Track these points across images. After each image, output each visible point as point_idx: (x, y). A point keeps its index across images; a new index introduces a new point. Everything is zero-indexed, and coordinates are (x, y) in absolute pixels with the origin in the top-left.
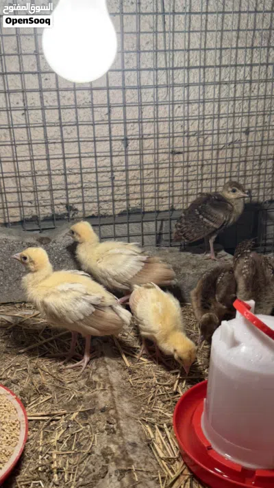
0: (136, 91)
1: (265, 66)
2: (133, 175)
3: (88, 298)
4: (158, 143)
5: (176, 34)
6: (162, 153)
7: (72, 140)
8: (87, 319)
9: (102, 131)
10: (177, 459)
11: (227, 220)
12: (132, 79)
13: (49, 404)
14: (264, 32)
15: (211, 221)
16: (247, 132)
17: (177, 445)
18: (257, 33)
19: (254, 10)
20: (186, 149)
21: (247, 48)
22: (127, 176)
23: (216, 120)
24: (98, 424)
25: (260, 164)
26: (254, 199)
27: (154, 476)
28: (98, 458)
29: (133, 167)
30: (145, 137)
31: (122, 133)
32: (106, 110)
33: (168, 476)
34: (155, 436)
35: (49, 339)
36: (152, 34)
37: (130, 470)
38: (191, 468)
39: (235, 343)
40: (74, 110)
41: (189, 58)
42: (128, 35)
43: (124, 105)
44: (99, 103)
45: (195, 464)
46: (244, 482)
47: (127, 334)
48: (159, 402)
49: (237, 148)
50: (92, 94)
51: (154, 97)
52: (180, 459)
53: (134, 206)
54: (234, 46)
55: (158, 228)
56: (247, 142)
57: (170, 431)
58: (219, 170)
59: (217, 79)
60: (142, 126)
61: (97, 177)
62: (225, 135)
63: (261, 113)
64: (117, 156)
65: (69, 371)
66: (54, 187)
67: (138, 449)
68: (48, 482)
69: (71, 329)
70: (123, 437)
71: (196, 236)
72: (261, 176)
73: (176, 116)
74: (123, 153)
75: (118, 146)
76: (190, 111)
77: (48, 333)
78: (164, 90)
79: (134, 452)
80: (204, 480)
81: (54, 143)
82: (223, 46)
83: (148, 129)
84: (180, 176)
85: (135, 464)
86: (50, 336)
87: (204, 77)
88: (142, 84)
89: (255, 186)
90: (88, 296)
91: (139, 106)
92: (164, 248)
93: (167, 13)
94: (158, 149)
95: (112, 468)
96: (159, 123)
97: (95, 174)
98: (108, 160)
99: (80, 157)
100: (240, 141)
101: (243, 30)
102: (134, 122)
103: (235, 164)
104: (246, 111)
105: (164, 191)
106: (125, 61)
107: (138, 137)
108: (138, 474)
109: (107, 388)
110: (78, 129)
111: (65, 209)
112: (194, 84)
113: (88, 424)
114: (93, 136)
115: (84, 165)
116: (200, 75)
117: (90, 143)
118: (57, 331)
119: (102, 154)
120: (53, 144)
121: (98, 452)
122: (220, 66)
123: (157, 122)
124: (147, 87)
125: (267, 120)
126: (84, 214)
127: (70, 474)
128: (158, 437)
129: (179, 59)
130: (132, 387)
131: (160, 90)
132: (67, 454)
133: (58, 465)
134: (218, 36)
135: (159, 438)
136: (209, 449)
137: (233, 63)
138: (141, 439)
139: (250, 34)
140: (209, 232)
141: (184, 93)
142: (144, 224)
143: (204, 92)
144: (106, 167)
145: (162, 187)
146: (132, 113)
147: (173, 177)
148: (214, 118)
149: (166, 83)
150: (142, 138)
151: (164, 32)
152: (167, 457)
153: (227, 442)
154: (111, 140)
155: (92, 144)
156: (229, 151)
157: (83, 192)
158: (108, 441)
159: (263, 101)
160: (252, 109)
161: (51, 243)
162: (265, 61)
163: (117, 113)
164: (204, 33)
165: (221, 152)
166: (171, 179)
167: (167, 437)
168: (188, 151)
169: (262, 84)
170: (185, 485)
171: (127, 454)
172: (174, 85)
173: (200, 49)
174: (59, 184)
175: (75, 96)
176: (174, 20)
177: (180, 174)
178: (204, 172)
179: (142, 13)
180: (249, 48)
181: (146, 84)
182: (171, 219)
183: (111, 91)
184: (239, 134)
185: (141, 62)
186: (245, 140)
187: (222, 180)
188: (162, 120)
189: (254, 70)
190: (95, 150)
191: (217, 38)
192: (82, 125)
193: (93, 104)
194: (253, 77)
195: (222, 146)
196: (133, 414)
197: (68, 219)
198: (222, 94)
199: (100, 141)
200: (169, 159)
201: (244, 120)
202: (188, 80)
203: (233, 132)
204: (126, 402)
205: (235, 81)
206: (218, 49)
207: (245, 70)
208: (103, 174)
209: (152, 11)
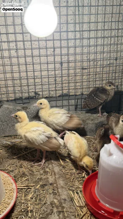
0: (66, 41)
2: (65, 79)
3: (45, 134)
4: (76, 65)
5: (84, 16)
6: (78, 69)
7: (37, 63)
8: (44, 143)
9: (51, 59)
10: (84, 206)
11: (107, 98)
12: (64, 36)
13: (27, 181)
15: (99, 99)
16: (116, 59)
17: (84, 200)
18: (121, 15)
19: (119, 4)
20: (88, 67)
21: (116, 21)
22: (62, 79)
23: (102, 54)
24: (49, 190)
25: (122, 74)
26: (119, 89)
27: (74, 214)
28: (49, 206)
29: (65, 75)
30: (70, 61)
31: (60, 60)
32: (53, 50)
33: (80, 214)
34: (74, 196)
35: (27, 152)
36: (73, 16)
37: (63, 211)
38: (91, 211)
39: (111, 155)
40: (38, 50)
41: (90, 26)
42: (63, 16)
43: (61, 48)
44: (49, 47)
45: (93, 209)
46: (115, 217)
47: (62, 150)
48: (76, 181)
49: (112, 66)
50: (46, 42)
51: (74, 44)
52: (86, 206)
53: (65, 93)
54: (110, 21)
55: (76, 103)
56: (116, 64)
57: (81, 194)
58: (103, 77)
59: (103, 36)
60: (69, 57)
62: (106, 61)
63: (122, 51)
64: (57, 70)
65: (36, 166)
66: (29, 84)
67: (67, 202)
68: (26, 216)
69: (37, 148)
70: (60, 197)
71: (93, 106)
72: (122, 79)
73: (84, 52)
74: (60, 69)
75: (58, 66)
76: (90, 50)
77: (27, 149)
78: (79, 40)
79: (65, 203)
80: (97, 216)
81: (30, 64)
82: (105, 21)
83: (72, 58)
85: (65, 209)
86: (27, 151)
87: (97, 35)
89: (120, 84)
90: (45, 133)
91: (67, 48)
92: (79, 111)
93: (80, 6)
94: (76, 67)
95: (55, 210)
96: (76, 56)
97: (47, 79)
98: (53, 72)
99: (41, 71)
100: (113, 64)
101: (114, 14)
102: (65, 55)
103: (110, 74)
104: (116, 50)
105: (79, 86)
106: (61, 28)
107: (67, 62)
108: (67, 213)
109: (53, 174)
110: (40, 58)
111: (34, 94)
112: (92, 38)
113: (44, 190)
114: (47, 61)
115: (43, 74)
116: (95, 34)
117: (46, 64)
118: (30, 149)
119: (51, 70)
121: (49, 203)
122: (104, 30)
123: (76, 55)
124: (71, 39)
126: (43, 96)
127: (36, 213)
128: (76, 197)
129: (85, 27)
130: (64, 174)
131: (77, 41)
132: (35, 204)
133: (31, 209)
136: (99, 202)
137: (110, 28)
138: (68, 197)
139: (118, 15)
140: (99, 104)
141: (88, 42)
142: (69, 100)
143: (97, 42)
144: (52, 75)
145: (77, 84)
146: (64, 51)
148: (101, 53)
149: (80, 38)
151: (79, 15)
152: (80, 205)
153: (107, 199)
154: (55, 63)
155: (46, 65)
156: (108, 68)
157: (42, 86)
158: (53, 198)
160: (118, 49)
161: (28, 109)
163: (58, 51)
164: (97, 15)
165: (104, 68)
166: (82, 80)
167: (80, 196)
168: (89, 68)
169: (122, 38)
170: (88, 218)
171: (62, 204)
172: (83, 38)
173: (95, 22)
174: (31, 83)
175: (39, 43)
176: (83, 9)
177: (86, 78)
178: (97, 77)
179: (69, 6)
180: (117, 21)
181: (70, 38)
182: (82, 99)
183: (55, 41)
184: (112, 60)
185: (68, 28)
186: (115, 63)
187: (105, 81)
188: (78, 54)
189: (119, 32)
190: (48, 68)
191: (102, 17)
192: (42, 56)
193: (47, 47)
194: (119, 34)
195: (105, 66)
196: (64, 186)
197: (36, 98)
198: (105, 42)
199: (50, 63)
200: (81, 71)
201: (115, 54)
202: (90, 36)
203: (110, 59)
204: (61, 181)
205: (111, 36)
206: (103, 22)
207: (115, 31)
208: (51, 78)
209: (73, 5)
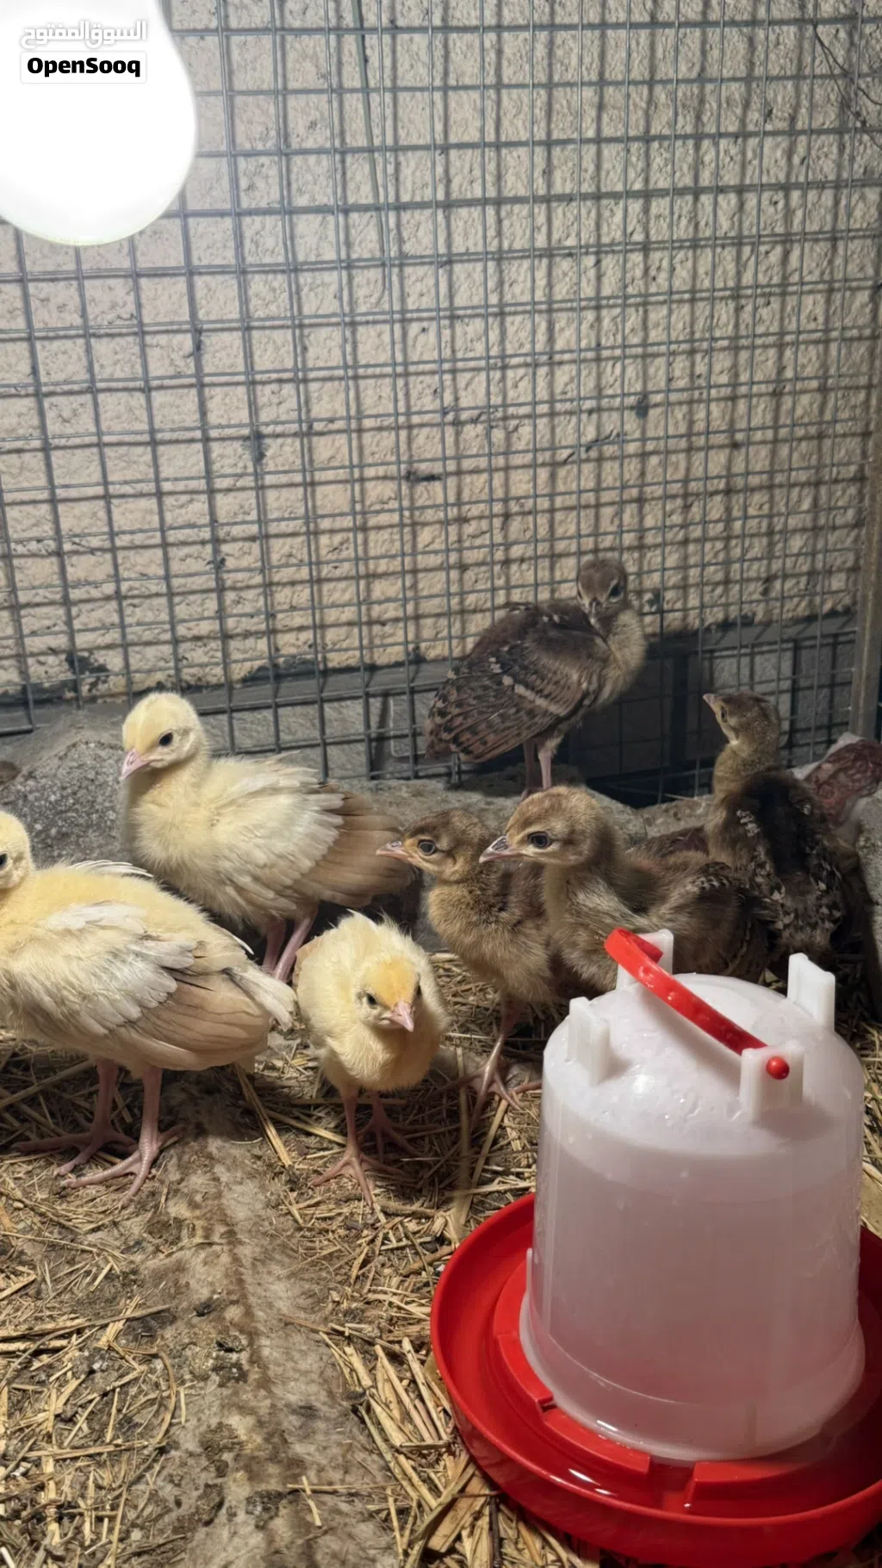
0: (279, 281)
1: (690, 198)
2: (286, 550)
3: (151, 949)
4: (361, 449)
5: (402, 96)
6: (377, 478)
7: (78, 441)
8: (152, 1017)
9: (177, 409)
10: (448, 1446)
11: (594, 686)
12: (270, 242)
13: (26, 1302)
14: (682, 88)
15: (539, 692)
16: (642, 409)
17: (447, 1406)
18: (661, 94)
19: (647, 19)
20: (451, 466)
21: (629, 139)
22: (265, 555)
23: (543, 371)
24: (188, 1353)
25: (687, 508)
26: (674, 620)
27: (372, 1507)
28: (191, 1461)
29: (284, 527)
30: (318, 426)
31: (243, 415)
32: (187, 342)
33: (420, 1506)
34: (375, 1380)
35: (22, 1094)
36: (325, 97)
37: (295, 1491)
38: (492, 1473)
39: (614, 1067)
40: (81, 341)
41: (447, 171)
42: (250, 99)
43: (246, 327)
44: (161, 319)
45: (507, 1460)
46: (658, 1504)
47: (279, 1064)
48: (387, 1271)
49: (613, 458)
50: (137, 289)
51: (341, 299)
52: (456, 1448)
53: (293, 651)
54: (591, 134)
55: (374, 720)
56: (644, 439)
57: (423, 1362)
58: (559, 532)
59: (541, 241)
60: (307, 392)
61: (166, 559)
62: (574, 419)
63: (684, 347)
64: (228, 490)
65: (92, 1191)
66: (23, 597)
67: (321, 1425)
68: (29, 1550)
69: (94, 1055)
70: (270, 1392)
72: (691, 548)
73: (415, 359)
74: (248, 481)
75: (231, 458)
76: (459, 343)
77: (18, 1074)
78: (375, 274)
79: (307, 1436)
80: (535, 1509)
81: (19, 451)
82: (555, 136)
83: (328, 402)
84: (436, 552)
85: (312, 1473)
86: (26, 1085)
87: (499, 234)
88: (301, 258)
89: (674, 578)
90: (150, 943)
91: (294, 327)
92: (394, 783)
93: (373, 30)
94: (361, 466)
95: (238, 1489)
96: (362, 383)
97: (159, 553)
98: (200, 506)
99: (107, 497)
100: (621, 438)
101: (617, 84)
102: (280, 381)
103: (607, 512)
104: (635, 340)
105: (388, 600)
106: (244, 183)
107: (294, 427)
108: (320, 1504)
109: (216, 1238)
110: (96, 405)
111: (66, 666)
112: (468, 257)
113: (155, 1356)
114: (146, 427)
115: (120, 521)
116: (485, 230)
117: (140, 450)
118: (47, 1066)
119: (181, 486)
120: (14, 456)
121: (189, 1443)
122: (548, 200)
123: (356, 378)
124: (319, 266)
125: (701, 368)
126: (130, 682)
127: (100, 1520)
128: (386, 1383)
129: (417, 176)
130: (300, 1229)
131: (360, 277)
132: (90, 1456)
133: (59, 1491)
134: (539, 103)
135: (388, 1386)
136: (545, 1409)
137: (587, 188)
138: (330, 1394)
139: (639, 95)
140: (536, 730)
141: (437, 284)
142: (327, 707)
143: (501, 283)
144: (192, 526)
145: (380, 589)
146: (273, 352)
147: (414, 553)
148: (536, 365)
149: (378, 254)
150: (307, 432)
151: (366, 90)
152: (416, 1443)
153: (603, 1381)
154: (206, 440)
155: (144, 454)
156: (588, 468)
157: (121, 611)
158: (223, 1406)
159: (686, 308)
160: (654, 336)
161: (20, 779)
162: (688, 181)
163: (224, 352)
164: (492, 93)
165: (562, 472)
166: (408, 560)
167: (413, 1381)
168: (459, 473)
169: (681, 255)
170: (473, 1526)
171: (285, 1441)
172: (403, 260)
173: (481, 145)
174: (40, 587)
175: (82, 296)
176: (394, 52)
177: (438, 545)
178: (513, 536)
179: (292, 30)
180: (636, 139)
181: (313, 258)
182: (413, 691)
183: (199, 281)
184: (615, 415)
185: (294, 186)
186: (637, 435)
187: (571, 562)
188: (370, 371)
189: (654, 210)
190: (157, 473)
191: (533, 107)
192: (109, 390)
193: (141, 324)
194: (652, 232)
195: (564, 454)
196: (303, 1315)
197: (77, 699)
198: (557, 289)
199: (170, 442)
200: (399, 497)
201: (631, 372)
202: (449, 245)
203: (599, 410)
204: (279, 1278)
205: (599, 244)
206: (540, 143)
207: (626, 211)
208: (186, 550)
209: (322, 24)
